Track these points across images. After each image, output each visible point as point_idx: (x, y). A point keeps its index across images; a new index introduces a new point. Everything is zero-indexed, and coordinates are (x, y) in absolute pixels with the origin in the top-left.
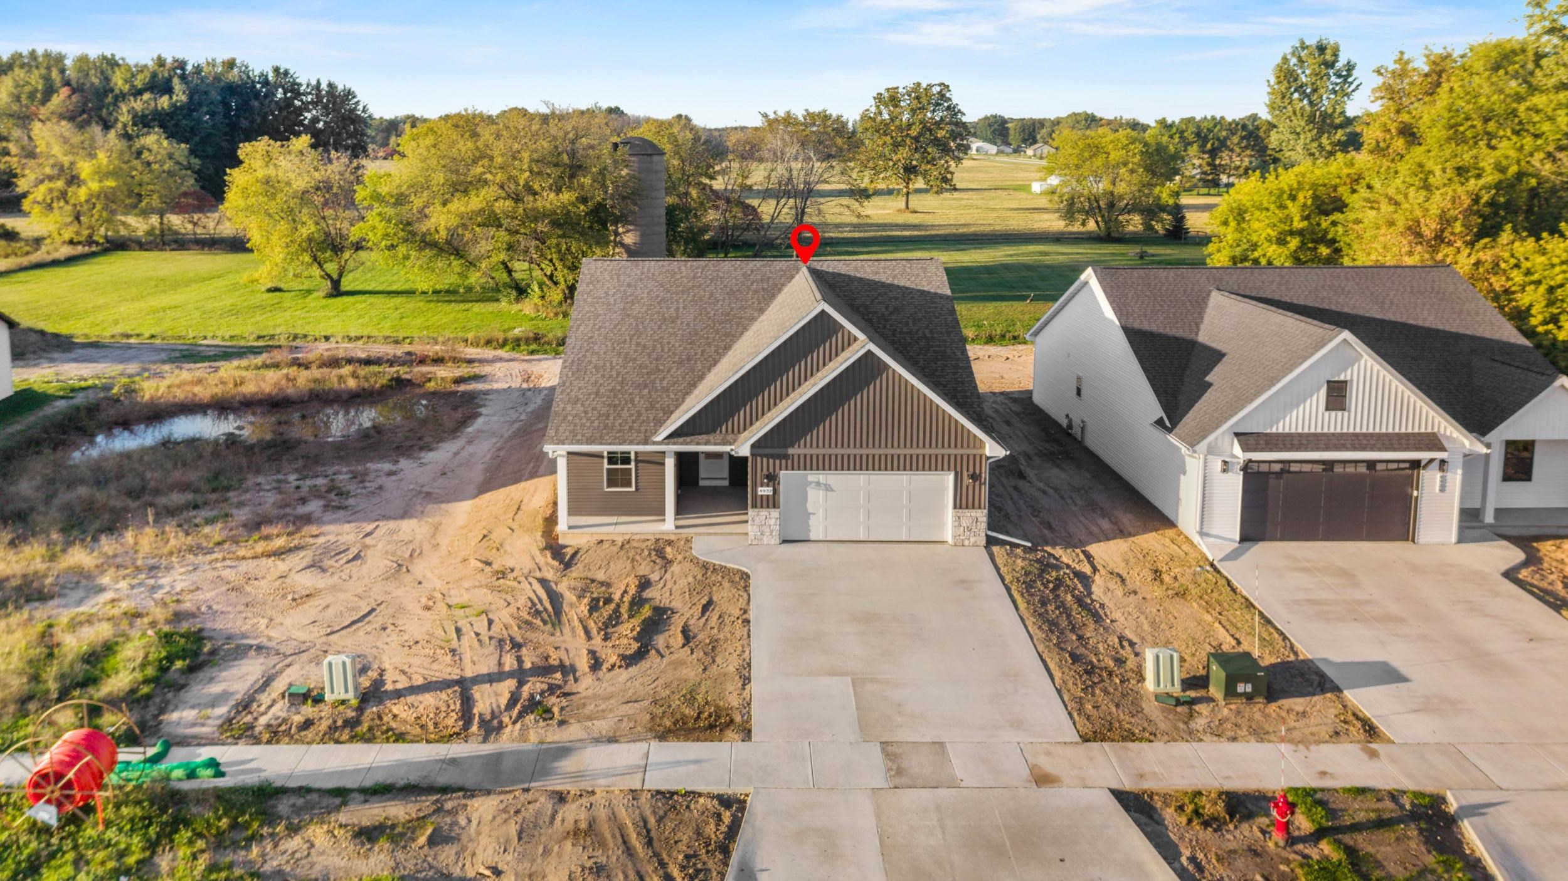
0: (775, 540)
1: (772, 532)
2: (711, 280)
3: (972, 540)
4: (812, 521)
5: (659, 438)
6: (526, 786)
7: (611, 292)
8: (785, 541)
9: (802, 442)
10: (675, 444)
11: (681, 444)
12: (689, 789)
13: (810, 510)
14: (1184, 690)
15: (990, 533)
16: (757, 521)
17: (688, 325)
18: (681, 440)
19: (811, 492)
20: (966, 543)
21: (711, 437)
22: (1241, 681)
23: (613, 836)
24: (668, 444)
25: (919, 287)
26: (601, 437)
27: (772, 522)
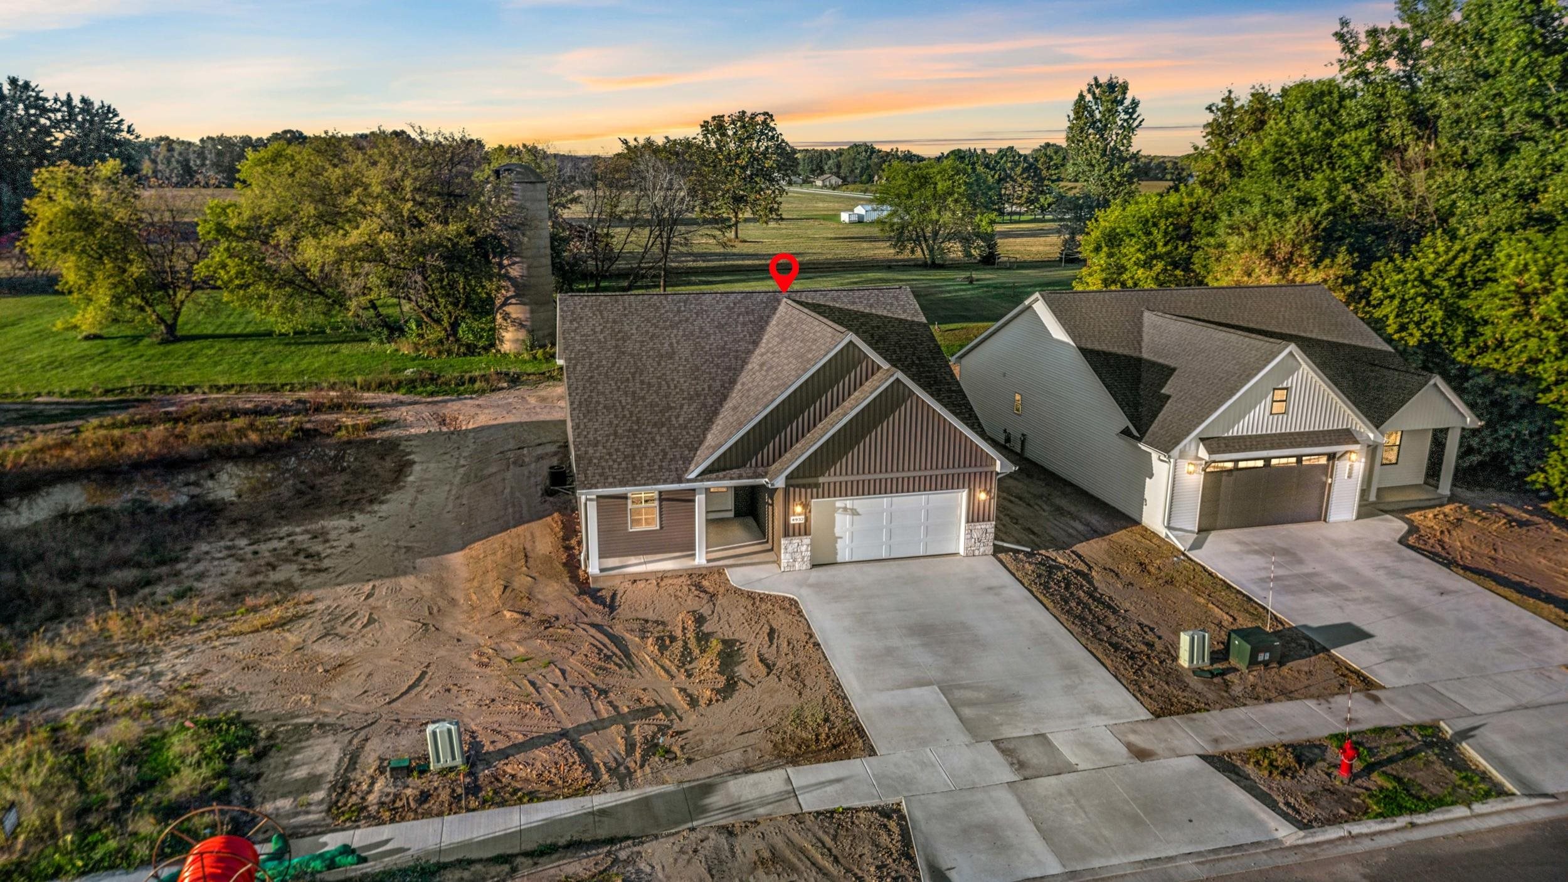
0: (806, 566)
1: (803, 558)
2: (697, 314)
3: (982, 549)
4: (840, 545)
5: (692, 476)
6: (690, 825)
7: (598, 329)
8: (814, 566)
9: (832, 470)
10: (708, 480)
11: (715, 480)
12: (845, 806)
13: (837, 535)
14: (1212, 664)
15: (997, 542)
16: (790, 549)
17: (686, 360)
18: (714, 475)
19: (839, 517)
20: (977, 553)
21: (742, 471)
22: (1261, 651)
23: (799, 859)
24: (702, 481)
25: (896, 316)
26: (634, 479)
27: (804, 548)
